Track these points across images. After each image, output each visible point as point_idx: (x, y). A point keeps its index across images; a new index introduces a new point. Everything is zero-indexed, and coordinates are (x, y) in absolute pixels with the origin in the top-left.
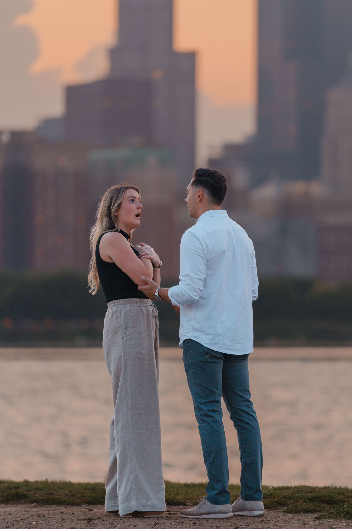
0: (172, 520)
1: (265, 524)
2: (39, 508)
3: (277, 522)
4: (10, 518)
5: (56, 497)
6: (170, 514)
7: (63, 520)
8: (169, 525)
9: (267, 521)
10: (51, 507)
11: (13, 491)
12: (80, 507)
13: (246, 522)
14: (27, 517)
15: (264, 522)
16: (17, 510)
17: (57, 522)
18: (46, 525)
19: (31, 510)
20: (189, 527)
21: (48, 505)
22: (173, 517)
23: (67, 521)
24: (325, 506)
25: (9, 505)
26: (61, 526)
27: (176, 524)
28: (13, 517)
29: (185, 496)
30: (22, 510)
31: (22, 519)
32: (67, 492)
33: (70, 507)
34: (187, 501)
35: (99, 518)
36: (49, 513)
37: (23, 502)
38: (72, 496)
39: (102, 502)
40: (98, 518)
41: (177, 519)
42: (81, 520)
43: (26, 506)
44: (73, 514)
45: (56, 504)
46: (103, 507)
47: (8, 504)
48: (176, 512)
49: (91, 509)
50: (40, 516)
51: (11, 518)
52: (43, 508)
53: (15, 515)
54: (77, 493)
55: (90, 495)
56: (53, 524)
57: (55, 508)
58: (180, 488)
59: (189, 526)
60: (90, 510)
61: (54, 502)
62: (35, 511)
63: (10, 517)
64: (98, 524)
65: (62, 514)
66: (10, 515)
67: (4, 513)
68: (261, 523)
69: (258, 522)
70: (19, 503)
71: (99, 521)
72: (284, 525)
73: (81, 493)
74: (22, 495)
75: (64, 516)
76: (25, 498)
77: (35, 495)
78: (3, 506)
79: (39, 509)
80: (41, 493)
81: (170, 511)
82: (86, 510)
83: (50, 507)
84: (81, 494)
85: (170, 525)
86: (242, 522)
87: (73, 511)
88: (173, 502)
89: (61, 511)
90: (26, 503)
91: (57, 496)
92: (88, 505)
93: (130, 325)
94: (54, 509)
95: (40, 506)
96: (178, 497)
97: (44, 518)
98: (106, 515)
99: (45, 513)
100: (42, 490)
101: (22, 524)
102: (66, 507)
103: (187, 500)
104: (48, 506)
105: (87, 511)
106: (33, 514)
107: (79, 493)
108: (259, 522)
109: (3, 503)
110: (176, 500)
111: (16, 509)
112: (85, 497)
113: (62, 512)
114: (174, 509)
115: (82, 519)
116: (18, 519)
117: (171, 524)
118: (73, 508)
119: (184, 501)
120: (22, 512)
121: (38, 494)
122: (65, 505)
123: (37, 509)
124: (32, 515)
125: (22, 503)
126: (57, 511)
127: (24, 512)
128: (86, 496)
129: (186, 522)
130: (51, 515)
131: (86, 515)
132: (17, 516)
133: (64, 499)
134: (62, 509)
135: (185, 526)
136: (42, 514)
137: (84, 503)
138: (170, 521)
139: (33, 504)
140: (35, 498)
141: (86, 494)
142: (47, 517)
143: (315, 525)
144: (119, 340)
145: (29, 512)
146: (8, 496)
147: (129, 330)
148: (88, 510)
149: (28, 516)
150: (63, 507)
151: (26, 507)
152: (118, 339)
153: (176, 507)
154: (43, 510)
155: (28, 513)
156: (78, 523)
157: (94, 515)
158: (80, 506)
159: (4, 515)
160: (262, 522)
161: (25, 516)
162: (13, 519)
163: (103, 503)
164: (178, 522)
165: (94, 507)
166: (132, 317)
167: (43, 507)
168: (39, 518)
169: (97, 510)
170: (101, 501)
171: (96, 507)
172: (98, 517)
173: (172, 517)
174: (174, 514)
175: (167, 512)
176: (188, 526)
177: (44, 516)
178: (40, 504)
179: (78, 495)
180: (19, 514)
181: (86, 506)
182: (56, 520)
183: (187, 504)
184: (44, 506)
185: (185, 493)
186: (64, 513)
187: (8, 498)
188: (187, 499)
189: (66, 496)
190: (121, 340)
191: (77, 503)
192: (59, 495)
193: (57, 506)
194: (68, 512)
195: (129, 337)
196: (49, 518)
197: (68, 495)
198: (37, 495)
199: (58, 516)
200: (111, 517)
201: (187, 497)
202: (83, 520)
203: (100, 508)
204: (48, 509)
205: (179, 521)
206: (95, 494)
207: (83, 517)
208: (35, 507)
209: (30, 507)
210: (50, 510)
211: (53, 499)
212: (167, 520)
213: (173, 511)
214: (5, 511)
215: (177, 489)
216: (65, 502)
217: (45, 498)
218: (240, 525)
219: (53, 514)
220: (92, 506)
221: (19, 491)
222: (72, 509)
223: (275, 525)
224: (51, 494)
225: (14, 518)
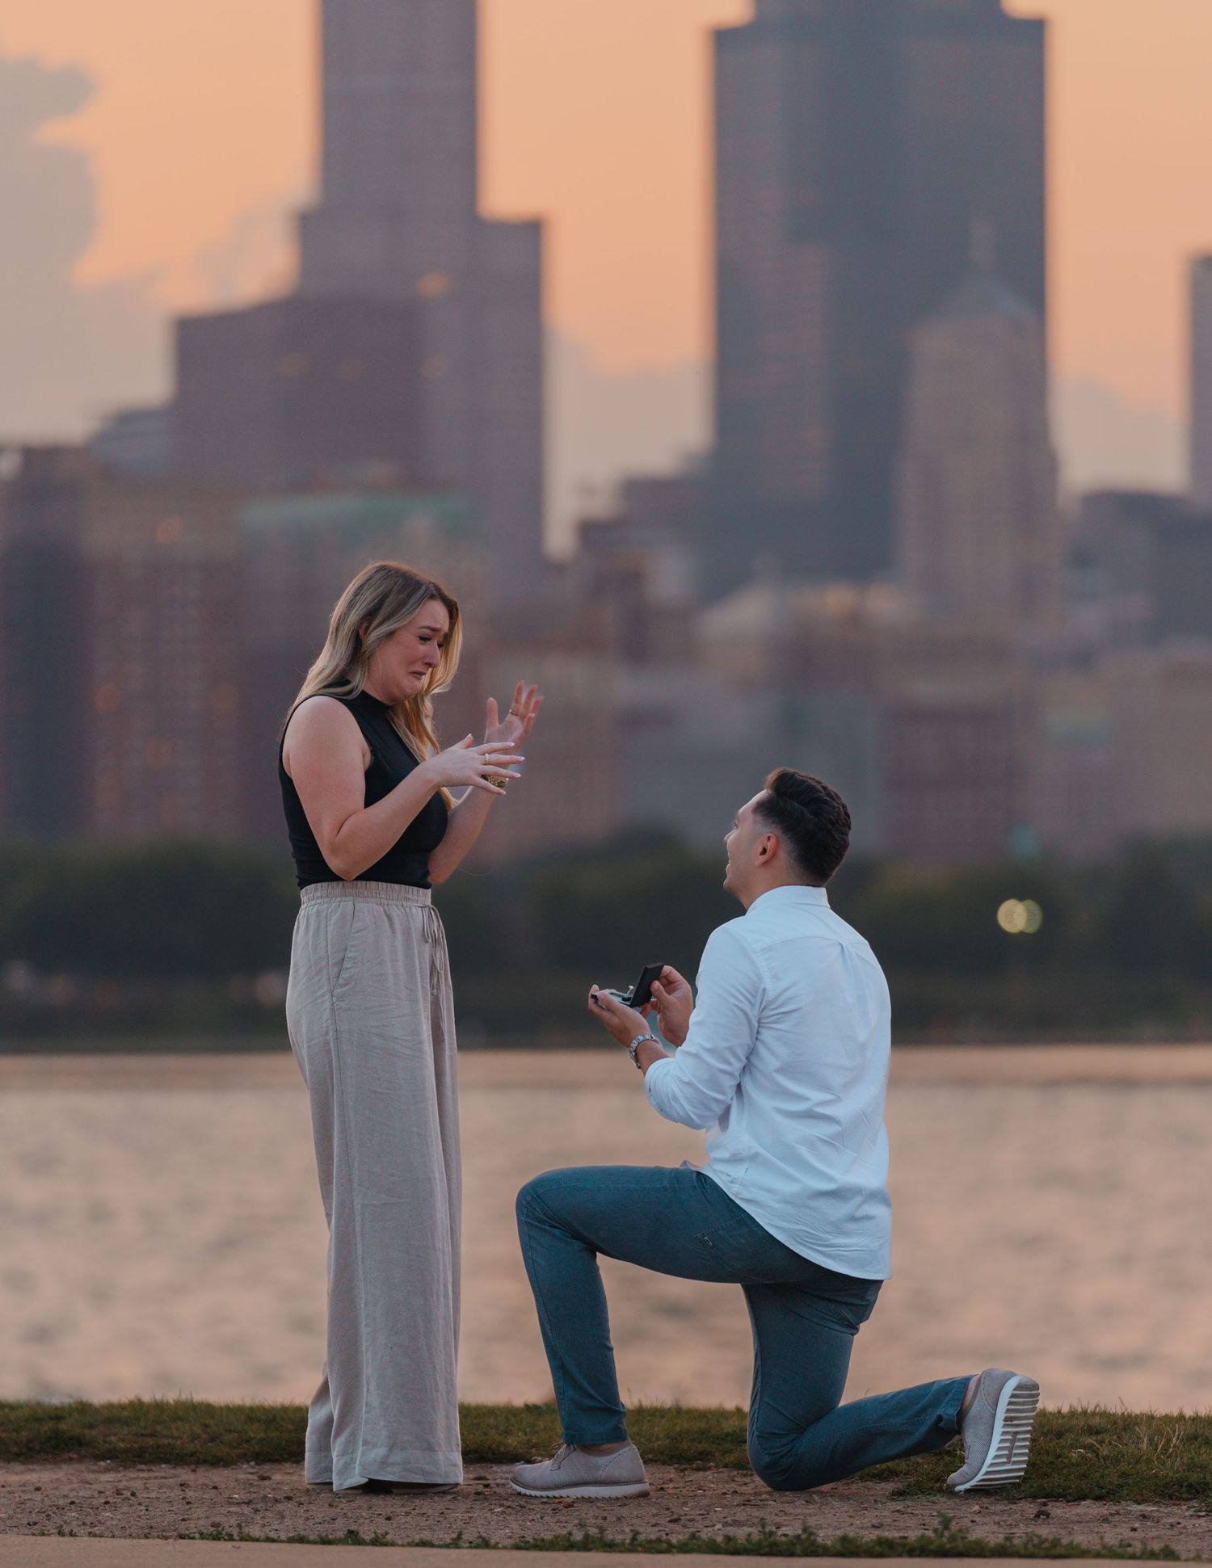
0: (494, 1502)
1: (754, 1510)
2: (119, 1471)
3: (787, 1505)
4: (39, 1498)
5: (165, 1441)
6: (486, 1486)
7: (188, 1503)
8: (485, 1515)
9: (759, 1503)
10: (154, 1469)
11: (46, 1427)
12: (232, 1469)
13: (701, 1504)
14: (86, 1496)
15: (751, 1505)
16: (57, 1479)
17: (169, 1511)
18: (139, 1516)
19: (96, 1479)
20: (540, 1520)
21: (145, 1463)
22: (495, 1493)
23: (197, 1507)
24: (920, 1460)
25: (35, 1467)
26: (183, 1520)
27: (503, 1512)
28: (47, 1496)
29: (527, 1438)
30: (73, 1478)
31: (72, 1503)
32: (198, 1430)
33: (207, 1470)
34: (534, 1450)
35: (289, 1498)
36: (148, 1486)
37: (75, 1456)
38: (212, 1440)
39: (297, 1457)
40: (285, 1498)
41: (507, 1500)
42: (237, 1503)
43: (82, 1467)
44: (215, 1488)
45: (165, 1463)
46: (298, 1470)
47: (32, 1463)
48: (503, 1481)
49: (265, 1475)
50: (122, 1494)
51: (43, 1501)
52: (132, 1474)
53: (52, 1492)
54: (226, 1430)
55: (262, 1435)
56: (161, 1513)
57: (165, 1472)
58: (515, 1415)
59: (542, 1518)
60: (263, 1478)
61: (162, 1456)
62: (110, 1482)
63: (38, 1496)
64: (287, 1513)
65: (183, 1488)
66: (39, 1493)
67: (20, 1486)
68: (743, 1507)
69: (735, 1504)
70: (64, 1461)
71: (289, 1506)
72: (808, 1511)
73: (235, 1431)
74: (71, 1438)
75: (190, 1494)
76: (80, 1444)
77: (108, 1439)
78: (19, 1467)
79: (119, 1475)
80: (125, 1432)
81: (487, 1479)
82: (250, 1477)
83: (149, 1471)
84: (236, 1435)
85: (488, 1515)
86: (689, 1505)
87: (215, 1480)
88: (494, 1453)
89: (180, 1480)
90: (81, 1459)
91: (170, 1441)
92: (257, 1464)
93: (351, 955)
94: (163, 1474)
95: (121, 1468)
96: (510, 1441)
97: (133, 1498)
98: (308, 1490)
99: (137, 1485)
100: (127, 1424)
101: (73, 1515)
102: (194, 1471)
103: (532, 1447)
104: (143, 1467)
105: (255, 1480)
106: (102, 1490)
107: (230, 1431)
108: (738, 1505)
109: (18, 1461)
110: (502, 1449)
111: (55, 1477)
112: (247, 1441)
113: (183, 1482)
114: (498, 1472)
115: (241, 1501)
116: (61, 1502)
117: (489, 1512)
118: (215, 1471)
119: (526, 1450)
120: (72, 1483)
121: (115, 1434)
122: (193, 1464)
123: (114, 1475)
124: (100, 1492)
125: (71, 1459)
126: (170, 1480)
127: (78, 1483)
128: (251, 1439)
129: (532, 1507)
130: (153, 1490)
131: (251, 1490)
132: (57, 1493)
133: (191, 1447)
134: (184, 1474)
135: (530, 1518)
136: (127, 1489)
137: (245, 1458)
138: (486, 1504)
139: (102, 1463)
140: (107, 1445)
141: (252, 1435)
142: (141, 1495)
143: (893, 1512)
144: (323, 995)
145: (91, 1484)
146: (30, 1441)
147: (347, 969)
148: (256, 1478)
149: (88, 1493)
150: (188, 1469)
151: (82, 1471)
152: (318, 994)
153: (505, 1468)
154: (133, 1479)
155: (88, 1486)
156: (229, 1512)
157: (274, 1489)
158: (233, 1467)
159: (23, 1492)
160: (744, 1505)
161: (81, 1494)
162: (48, 1502)
163: (299, 1458)
164: (509, 1507)
165: (272, 1469)
166: (358, 932)
167: (131, 1469)
168: (119, 1498)
169: (281, 1477)
170: (294, 1454)
171: (280, 1469)
172: (285, 1495)
173: (492, 1493)
174: (498, 1485)
175: (479, 1482)
176: (539, 1516)
177: (133, 1494)
178: (122, 1461)
179: (228, 1437)
180: (65, 1490)
181: (253, 1467)
182: (167, 1505)
183: (533, 1458)
184: (134, 1467)
185: (528, 1430)
186: (188, 1486)
187: (30, 1445)
188: (535, 1446)
189: (196, 1439)
190: (328, 996)
191: (225, 1458)
192: (173, 1438)
193: (170, 1467)
194: (200, 1482)
195: (347, 987)
196: (148, 1498)
197: (199, 1437)
198: (113, 1438)
199: (172, 1495)
200: (322, 1495)
201: (534, 1441)
202: (243, 1503)
203: (291, 1471)
204: (145, 1475)
205: (514, 1505)
206: (274, 1434)
207: (245, 1497)
208: (107, 1470)
209: (93, 1472)
210: (149, 1478)
211: (158, 1447)
212: (478, 1502)
213: (495, 1479)
214: (23, 1481)
215: (506, 1418)
216: (192, 1455)
217: (136, 1446)
218: (683, 1513)
219: (159, 1489)
220: (267, 1467)
221: (63, 1426)
222: (212, 1474)
223: (780, 1511)
224: (152, 1435)
225: (50, 1499)
